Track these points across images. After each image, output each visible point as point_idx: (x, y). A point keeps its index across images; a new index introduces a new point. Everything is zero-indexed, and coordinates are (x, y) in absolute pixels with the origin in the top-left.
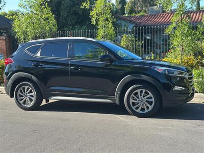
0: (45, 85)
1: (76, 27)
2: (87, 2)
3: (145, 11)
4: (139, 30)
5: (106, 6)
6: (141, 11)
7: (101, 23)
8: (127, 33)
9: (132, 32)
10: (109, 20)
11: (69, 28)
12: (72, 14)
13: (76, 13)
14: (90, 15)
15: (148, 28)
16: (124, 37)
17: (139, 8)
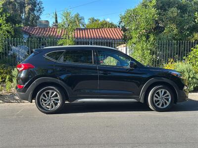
0: (72, 89)
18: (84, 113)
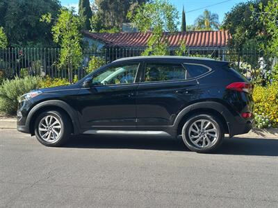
1: (28, 43)
2: (48, 15)
3: (118, 27)
4: (111, 52)
5: (72, 22)
6: (112, 27)
7: (66, 41)
8: (97, 54)
9: (103, 54)
10: (76, 38)
11: (18, 44)
12: (21, 26)
13: (26, 24)
14: (52, 30)
15: (121, 50)
16: (93, 59)
17: (110, 24)
18: (122, 150)
